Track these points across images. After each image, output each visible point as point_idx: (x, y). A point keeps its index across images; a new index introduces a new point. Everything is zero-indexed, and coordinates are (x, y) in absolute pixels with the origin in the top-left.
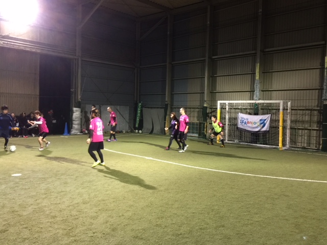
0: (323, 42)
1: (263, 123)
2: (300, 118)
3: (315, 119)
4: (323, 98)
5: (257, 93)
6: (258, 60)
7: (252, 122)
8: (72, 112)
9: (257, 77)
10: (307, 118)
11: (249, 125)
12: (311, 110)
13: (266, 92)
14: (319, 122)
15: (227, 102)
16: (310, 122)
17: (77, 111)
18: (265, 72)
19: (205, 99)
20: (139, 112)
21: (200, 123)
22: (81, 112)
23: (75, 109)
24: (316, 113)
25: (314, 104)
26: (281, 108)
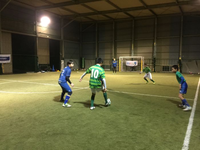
0: (153, 38)
1: (135, 63)
2: (146, 62)
3: (151, 62)
4: (154, 56)
5: (133, 54)
6: (133, 43)
7: (131, 63)
8: (61, 62)
9: (133, 49)
10: (149, 62)
11: (131, 64)
12: (150, 59)
13: (135, 54)
14: (152, 63)
15: (122, 57)
17: (63, 61)
18: (135, 47)
19: (113, 56)
20: (83, 61)
21: (111, 65)
22: (64, 62)
23: (62, 61)
24: (151, 60)
25: (151, 57)
26: (142, 59)
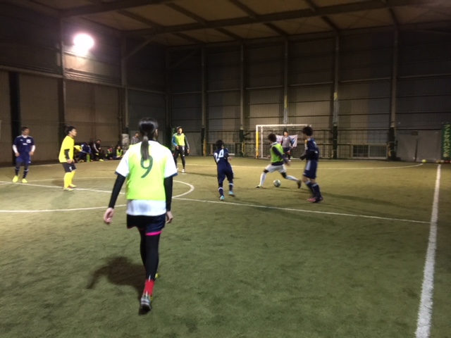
0: (332, 82)
4: (333, 122)
5: (286, 118)
6: (286, 93)
8: (122, 138)
9: (286, 106)
12: (325, 130)
13: (292, 118)
16: (324, 139)
17: (126, 136)
18: (291, 102)
19: (241, 124)
22: (129, 137)
25: (326, 126)
